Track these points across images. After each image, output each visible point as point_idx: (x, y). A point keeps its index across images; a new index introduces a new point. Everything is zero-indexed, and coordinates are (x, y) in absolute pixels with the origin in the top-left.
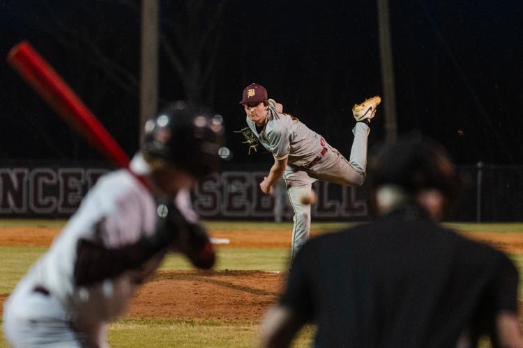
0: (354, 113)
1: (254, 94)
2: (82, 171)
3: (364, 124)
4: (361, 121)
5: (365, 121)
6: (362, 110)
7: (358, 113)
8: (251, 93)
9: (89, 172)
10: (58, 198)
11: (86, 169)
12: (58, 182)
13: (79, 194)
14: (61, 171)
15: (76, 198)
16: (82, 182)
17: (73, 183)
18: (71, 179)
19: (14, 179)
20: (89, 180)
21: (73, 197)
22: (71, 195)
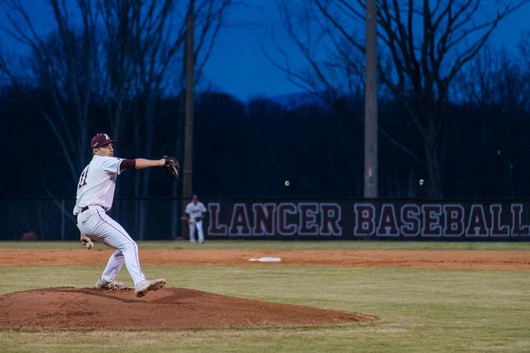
2: (316, 204)
9: (322, 205)
10: (298, 225)
11: (319, 203)
12: (298, 213)
13: (314, 222)
14: (300, 204)
15: (312, 226)
16: (317, 212)
17: (309, 213)
18: (308, 211)
19: (265, 211)
20: (322, 211)
21: (310, 224)
22: (308, 222)
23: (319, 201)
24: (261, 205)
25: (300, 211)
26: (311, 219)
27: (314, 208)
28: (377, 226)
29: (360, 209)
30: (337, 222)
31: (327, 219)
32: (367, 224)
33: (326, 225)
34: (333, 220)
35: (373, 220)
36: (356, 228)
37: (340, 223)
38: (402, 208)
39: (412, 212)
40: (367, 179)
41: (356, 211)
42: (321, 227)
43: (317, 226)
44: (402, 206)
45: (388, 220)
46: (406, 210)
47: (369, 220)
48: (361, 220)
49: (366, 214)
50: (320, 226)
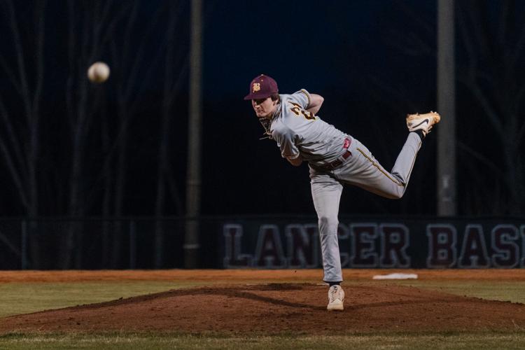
0: (408, 121)
1: (259, 89)
2: (374, 225)
3: (417, 136)
4: (415, 131)
5: (419, 132)
6: (417, 119)
7: (412, 122)
8: (256, 87)
9: (382, 226)
10: (350, 255)
11: (379, 223)
12: (350, 237)
13: (372, 249)
14: (352, 226)
15: (369, 255)
16: (375, 237)
17: (366, 238)
18: (363, 234)
19: (304, 234)
20: (383, 234)
21: (366, 253)
22: (364, 251)
23: (379, 221)
24: (298, 226)
25: (353, 234)
26: (368, 246)
27: (371, 231)
28: (459, 255)
29: (435, 232)
30: (403, 249)
31: (390, 246)
32: (445, 251)
33: (388, 254)
34: (397, 247)
35: (453, 245)
36: (430, 258)
37: (408, 251)
38: (494, 230)
39: (507, 235)
40: (441, 192)
41: (429, 234)
42: (382, 257)
43: (375, 255)
44: (493, 227)
45: (474, 246)
46: (499, 232)
47: (447, 246)
48: (437, 247)
49: (442, 238)
50: (379, 255)
